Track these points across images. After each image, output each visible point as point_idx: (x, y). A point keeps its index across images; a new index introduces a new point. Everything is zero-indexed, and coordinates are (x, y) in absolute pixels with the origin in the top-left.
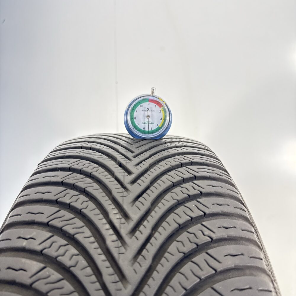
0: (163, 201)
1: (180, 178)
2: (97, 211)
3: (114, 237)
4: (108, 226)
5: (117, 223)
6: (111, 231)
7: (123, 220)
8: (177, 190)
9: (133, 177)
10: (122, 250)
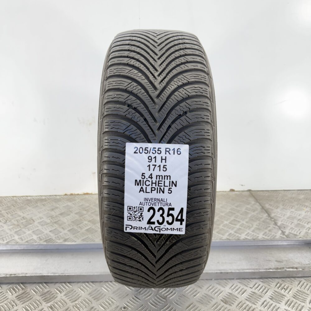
0: (171, 65)
1: (179, 55)
2: (145, 68)
3: (152, 77)
4: (150, 73)
5: (153, 72)
6: (151, 75)
7: (155, 71)
8: (177, 60)
9: (158, 56)
10: (155, 80)
